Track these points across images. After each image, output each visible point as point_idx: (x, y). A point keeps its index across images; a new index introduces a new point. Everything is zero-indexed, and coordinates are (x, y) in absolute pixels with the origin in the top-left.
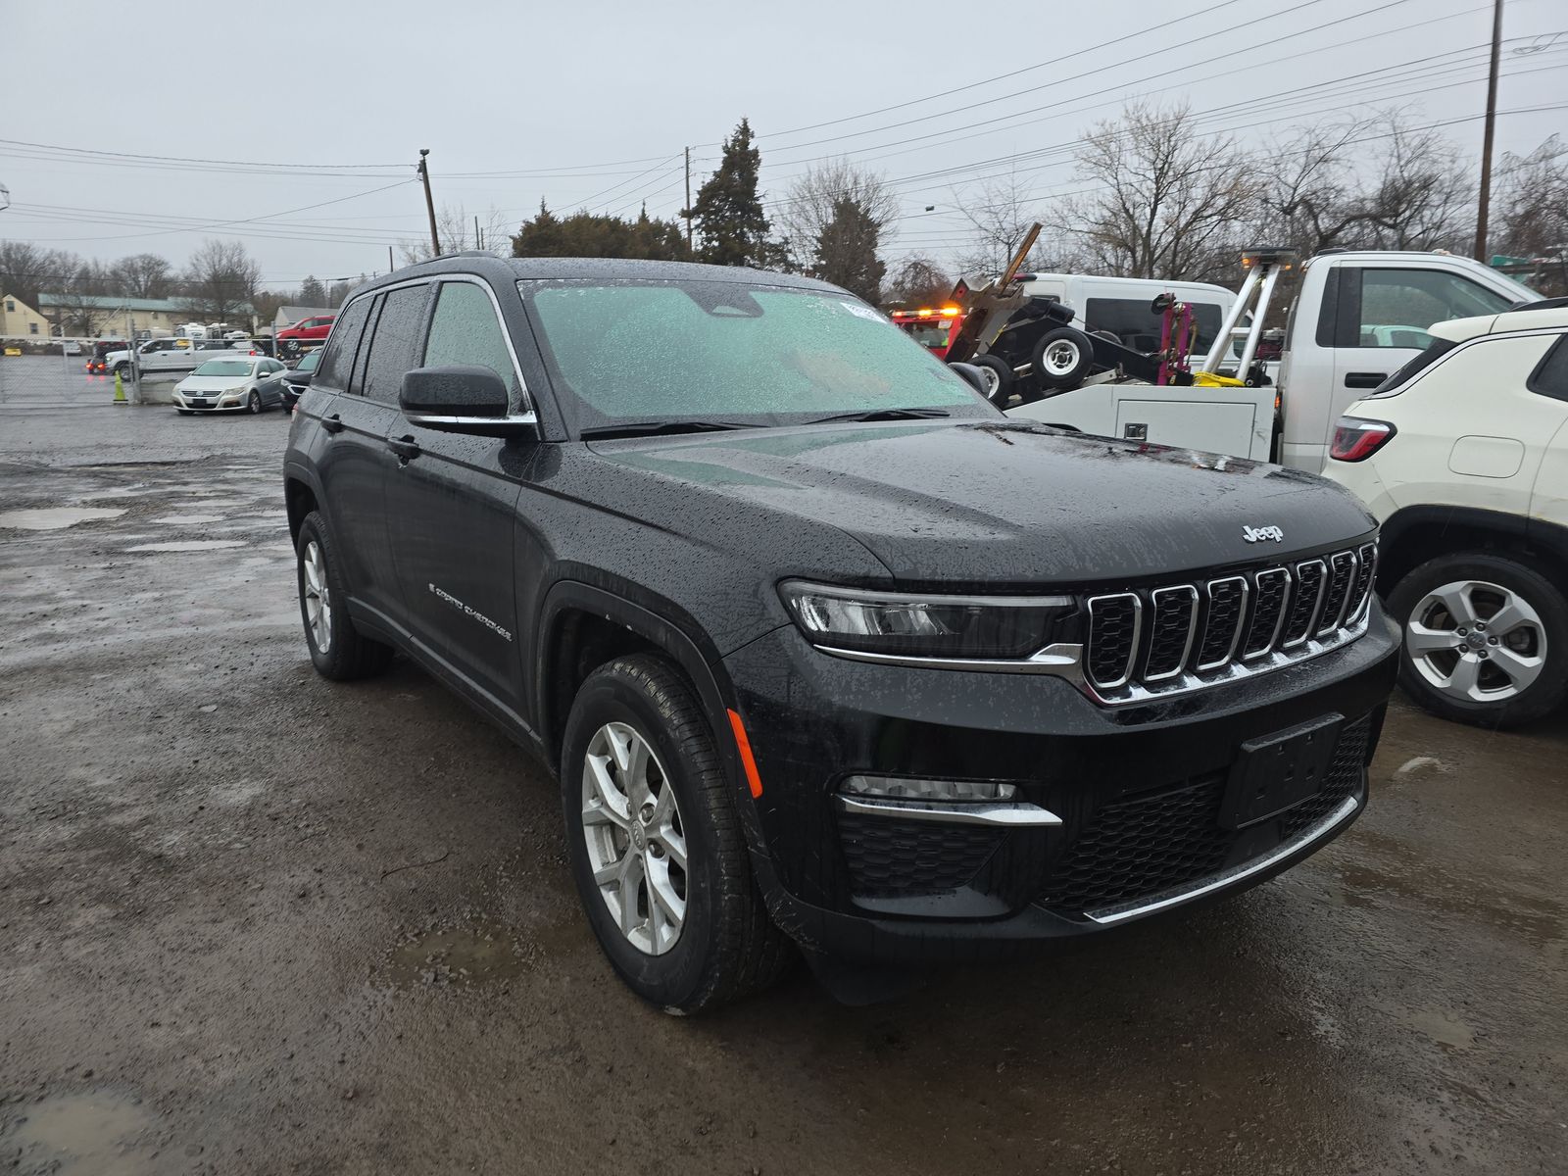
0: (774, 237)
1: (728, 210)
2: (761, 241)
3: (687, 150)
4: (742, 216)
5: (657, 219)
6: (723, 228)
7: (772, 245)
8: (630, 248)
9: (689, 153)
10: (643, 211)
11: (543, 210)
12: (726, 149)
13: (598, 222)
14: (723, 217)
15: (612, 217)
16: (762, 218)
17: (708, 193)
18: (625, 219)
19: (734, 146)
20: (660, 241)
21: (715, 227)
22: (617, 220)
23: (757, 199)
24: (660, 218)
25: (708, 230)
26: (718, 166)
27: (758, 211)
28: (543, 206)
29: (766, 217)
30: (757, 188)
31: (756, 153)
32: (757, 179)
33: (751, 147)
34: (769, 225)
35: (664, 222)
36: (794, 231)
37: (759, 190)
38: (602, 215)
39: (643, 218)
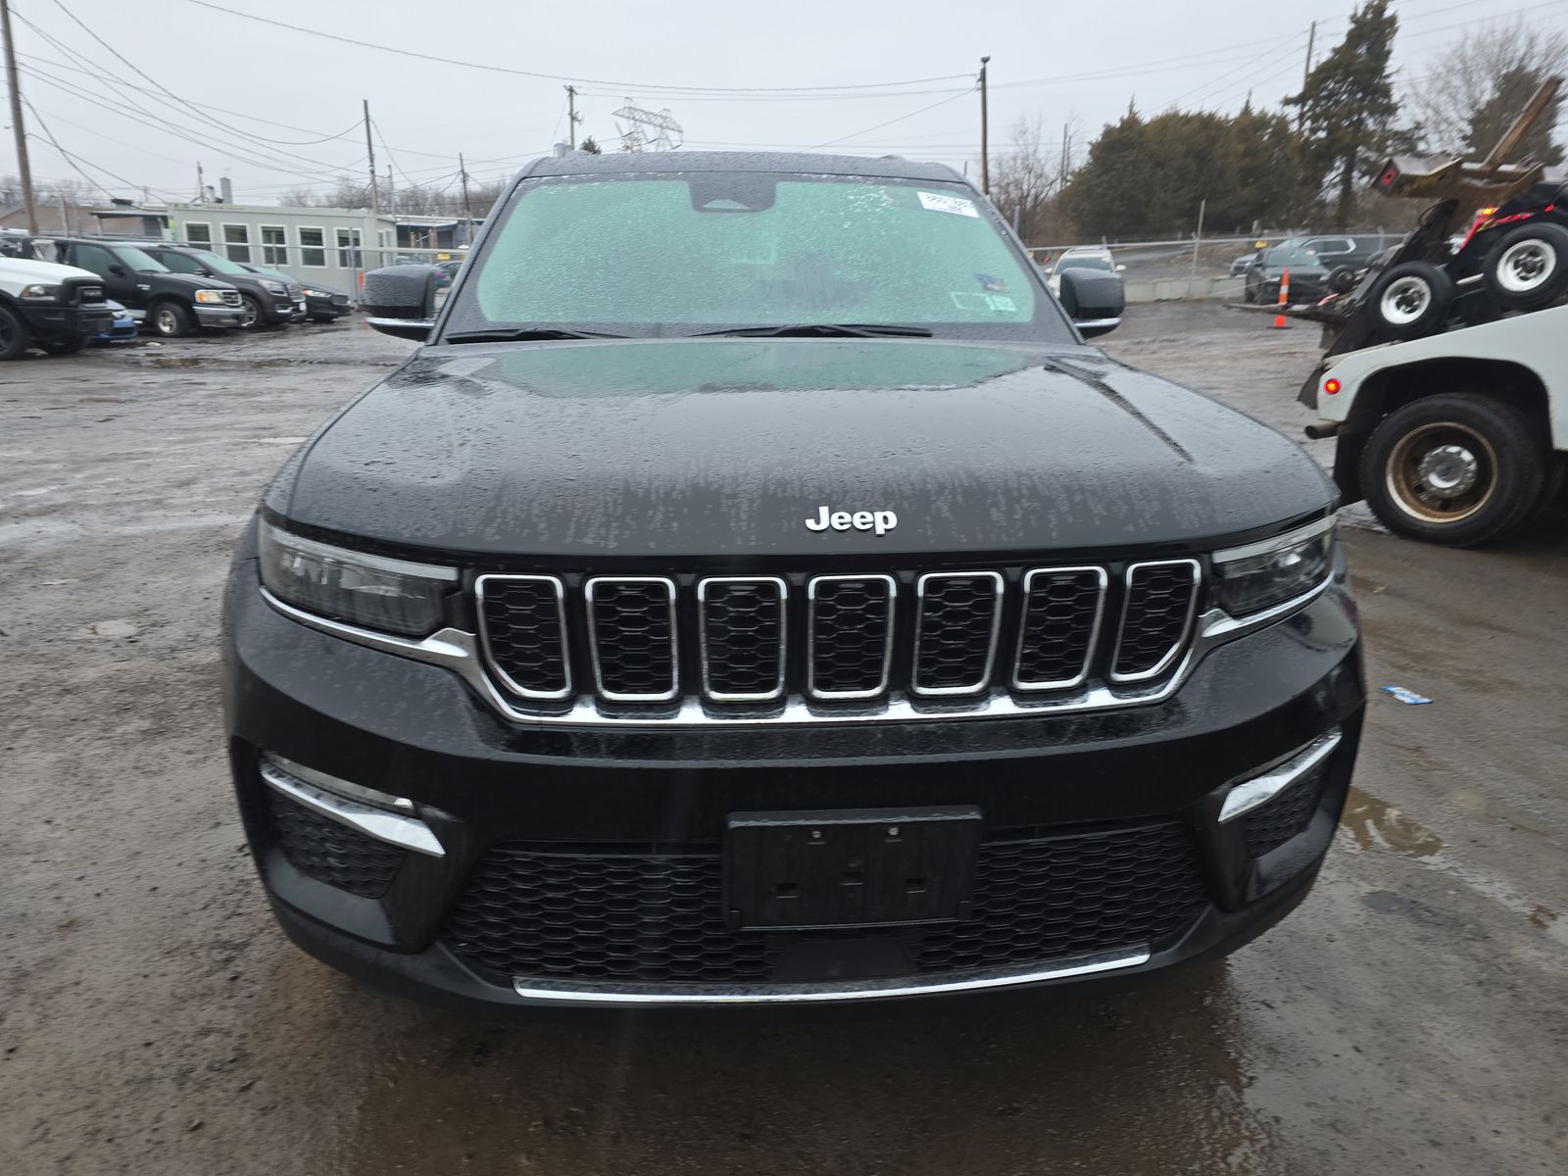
0: (1401, 122)
1: (1344, 93)
2: (1383, 129)
3: (1314, 25)
4: (1363, 99)
5: (1262, 111)
6: (1334, 116)
7: (1397, 133)
8: (1222, 146)
9: (1317, 28)
10: (1248, 102)
11: (1131, 111)
12: (1354, 19)
13: (1187, 120)
14: (1337, 102)
15: (1206, 113)
16: (1390, 100)
17: (1325, 72)
18: (1221, 114)
19: (1365, 14)
20: (1262, 136)
21: (1326, 115)
22: (1211, 117)
23: (1388, 76)
24: (1266, 110)
25: (1315, 119)
26: (1340, 41)
27: (1386, 92)
28: (1131, 106)
29: (1395, 97)
30: (1389, 63)
31: (1393, 20)
32: (1389, 52)
33: (1388, 14)
34: (1397, 109)
35: (1270, 114)
36: (1430, 112)
37: (1391, 66)
38: (1194, 111)
39: (1247, 111)
